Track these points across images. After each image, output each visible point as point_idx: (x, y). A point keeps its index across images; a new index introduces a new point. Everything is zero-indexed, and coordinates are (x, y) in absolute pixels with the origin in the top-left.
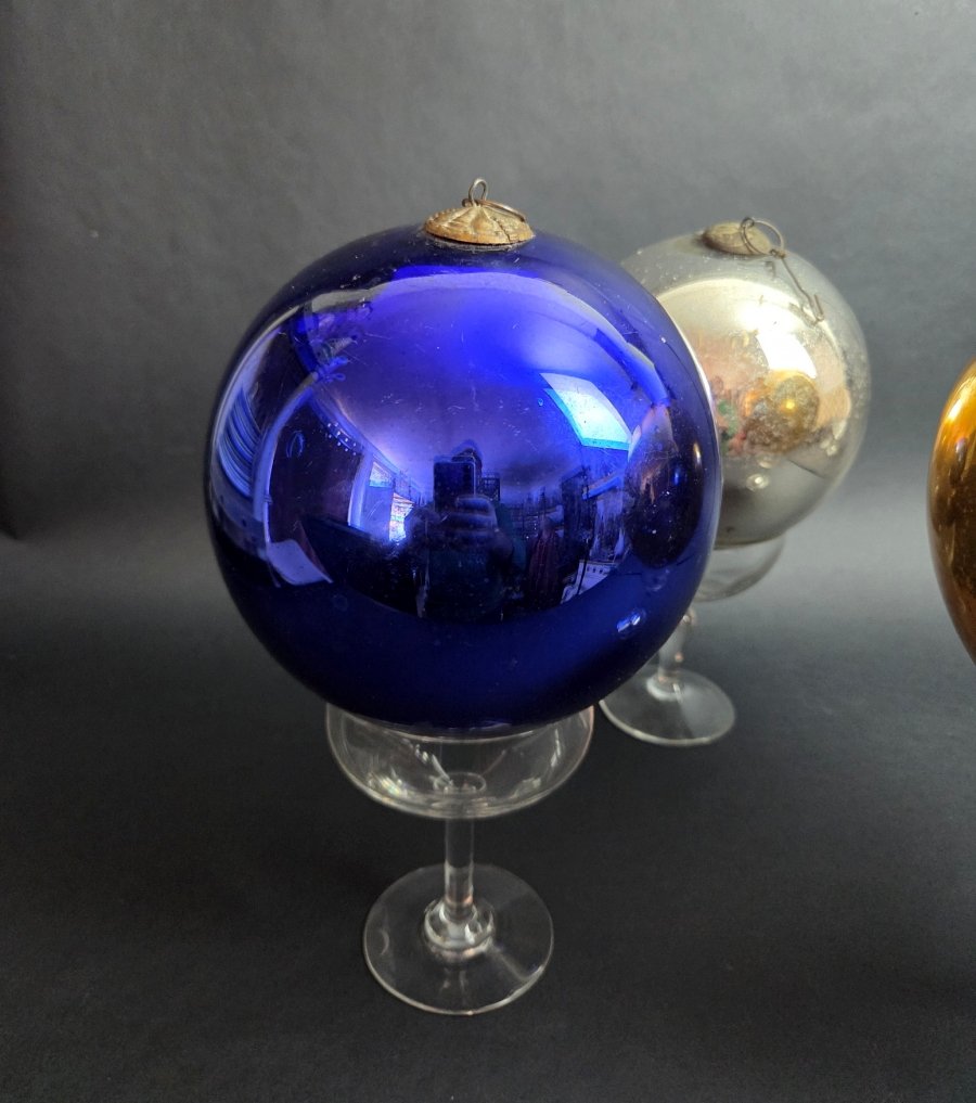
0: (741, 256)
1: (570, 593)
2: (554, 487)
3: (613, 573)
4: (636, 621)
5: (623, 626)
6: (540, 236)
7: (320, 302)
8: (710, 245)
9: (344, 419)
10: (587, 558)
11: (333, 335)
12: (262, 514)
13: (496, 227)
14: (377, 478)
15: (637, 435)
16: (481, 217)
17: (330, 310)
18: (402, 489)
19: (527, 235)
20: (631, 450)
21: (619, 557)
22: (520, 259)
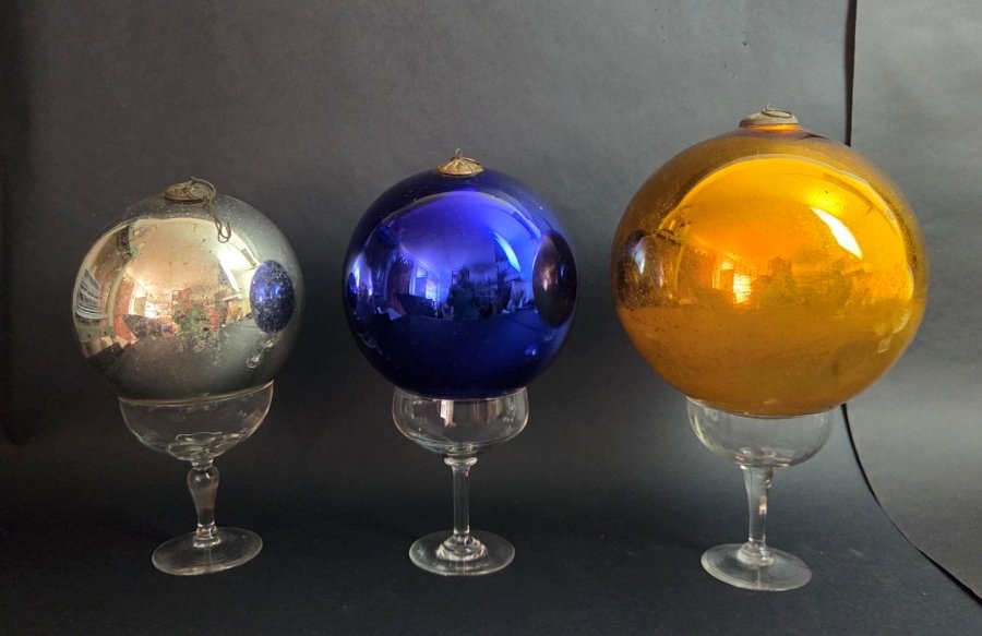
2: (494, 275)
13: (466, 168)
14: (420, 274)
16: (460, 164)
18: (430, 277)
19: (480, 170)
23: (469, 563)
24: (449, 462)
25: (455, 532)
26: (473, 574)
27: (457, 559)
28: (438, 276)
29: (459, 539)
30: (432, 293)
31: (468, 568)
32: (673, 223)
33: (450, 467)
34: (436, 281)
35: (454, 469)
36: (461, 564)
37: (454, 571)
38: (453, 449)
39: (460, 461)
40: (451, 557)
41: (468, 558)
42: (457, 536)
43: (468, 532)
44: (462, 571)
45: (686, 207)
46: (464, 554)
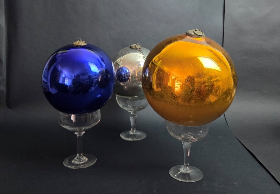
0: (135, 49)
1: (90, 91)
2: (87, 77)
3: (96, 89)
4: (100, 96)
5: (98, 96)
6: (88, 44)
7: (59, 52)
8: (131, 48)
9: (60, 68)
10: (92, 87)
11: (60, 56)
12: (49, 84)
13: (81, 43)
14: (63, 76)
15: (99, 71)
16: (79, 42)
17: (61, 53)
18: (67, 77)
19: (86, 44)
20: (98, 73)
21: (97, 87)
22: (84, 47)
23: (82, 164)
24: (76, 133)
25: (78, 155)
26: (83, 167)
27: (78, 163)
28: (69, 77)
29: (79, 157)
30: (67, 82)
31: (82, 166)
32: (157, 59)
33: (76, 135)
34: (68, 78)
35: (78, 135)
36: (80, 165)
37: (77, 167)
38: (78, 129)
39: (80, 133)
40: (76, 163)
41: (82, 163)
42: (78, 156)
43: (82, 154)
44: (80, 167)
45: (162, 54)
46: (80, 161)
